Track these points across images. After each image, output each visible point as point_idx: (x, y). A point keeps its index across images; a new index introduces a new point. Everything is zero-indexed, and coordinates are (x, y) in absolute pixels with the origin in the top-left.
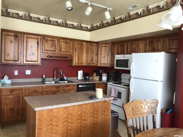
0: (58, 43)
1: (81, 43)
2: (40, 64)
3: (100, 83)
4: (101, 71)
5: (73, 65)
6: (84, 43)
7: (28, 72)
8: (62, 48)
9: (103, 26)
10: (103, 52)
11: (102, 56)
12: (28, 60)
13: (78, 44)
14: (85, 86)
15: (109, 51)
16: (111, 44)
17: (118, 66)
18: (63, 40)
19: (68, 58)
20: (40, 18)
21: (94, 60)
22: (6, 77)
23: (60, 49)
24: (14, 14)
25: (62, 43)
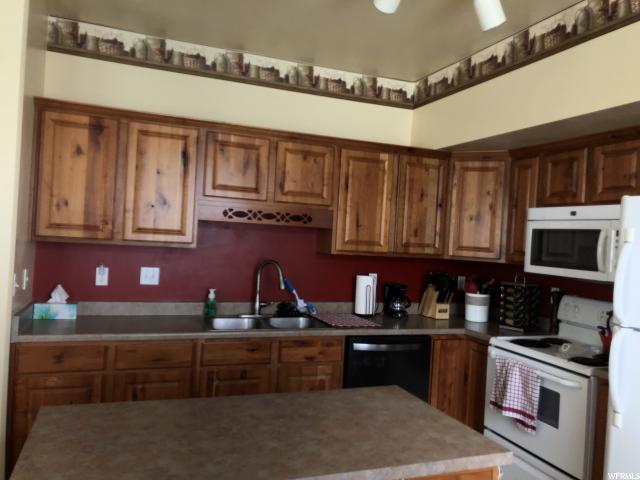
0: (272, 158)
1: (369, 155)
2: (194, 246)
3: (454, 337)
4: (461, 279)
5: (333, 252)
6: (384, 156)
7: (150, 276)
8: (288, 178)
9: (471, 77)
10: (471, 196)
11: (466, 215)
12: (142, 225)
13: (355, 159)
14: (383, 347)
15: (501, 192)
16: (510, 159)
17: (544, 258)
18: (290, 145)
19: (310, 219)
20: (204, 59)
21: (429, 231)
22: (59, 295)
23: (279, 181)
24: (101, 44)
25: (289, 156)
